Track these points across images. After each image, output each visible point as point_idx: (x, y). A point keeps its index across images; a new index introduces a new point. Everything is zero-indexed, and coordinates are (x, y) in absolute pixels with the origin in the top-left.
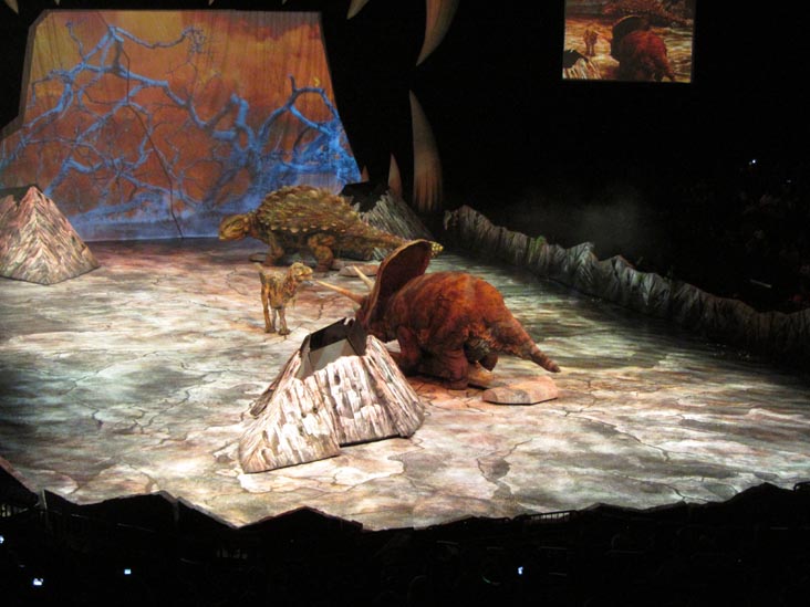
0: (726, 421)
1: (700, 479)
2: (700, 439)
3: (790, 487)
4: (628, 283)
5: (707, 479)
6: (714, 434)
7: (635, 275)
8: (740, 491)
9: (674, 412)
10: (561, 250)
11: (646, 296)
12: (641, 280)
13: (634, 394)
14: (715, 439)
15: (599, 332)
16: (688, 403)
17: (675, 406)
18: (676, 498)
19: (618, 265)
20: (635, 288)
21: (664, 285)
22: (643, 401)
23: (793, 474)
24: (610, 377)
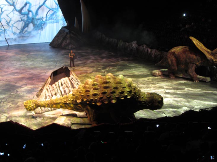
0: (178, 92)
1: (171, 109)
2: (171, 98)
3: (198, 110)
4: (148, 52)
5: (174, 109)
6: (175, 96)
7: (149, 50)
8: (183, 112)
9: (163, 90)
10: (127, 44)
11: (153, 56)
12: (151, 52)
13: (150, 85)
14: (175, 97)
15: (139, 67)
16: (167, 87)
17: (163, 88)
18: (164, 115)
19: (144, 47)
20: (150, 54)
21: (158, 53)
22: (154, 87)
23: (199, 107)
24: (143, 81)
